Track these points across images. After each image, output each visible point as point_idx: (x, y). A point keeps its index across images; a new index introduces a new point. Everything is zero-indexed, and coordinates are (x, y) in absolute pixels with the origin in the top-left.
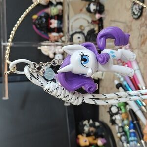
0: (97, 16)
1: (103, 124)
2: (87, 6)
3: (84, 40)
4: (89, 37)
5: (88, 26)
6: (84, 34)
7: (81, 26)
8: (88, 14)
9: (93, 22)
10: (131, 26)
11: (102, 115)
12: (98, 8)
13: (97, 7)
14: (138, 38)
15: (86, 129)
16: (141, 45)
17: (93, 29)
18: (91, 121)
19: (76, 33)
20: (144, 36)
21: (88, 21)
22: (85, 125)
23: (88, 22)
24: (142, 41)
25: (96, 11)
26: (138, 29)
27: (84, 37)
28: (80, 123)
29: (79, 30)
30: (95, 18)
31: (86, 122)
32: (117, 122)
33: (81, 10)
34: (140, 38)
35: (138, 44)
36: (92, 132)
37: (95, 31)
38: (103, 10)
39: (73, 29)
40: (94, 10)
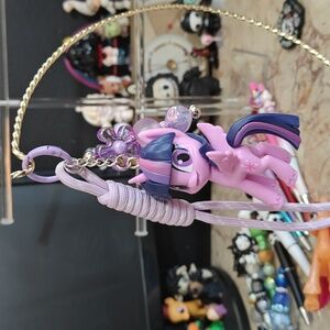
0: (206, 39)
1: (220, 274)
2: (183, 18)
3: (177, 92)
4: (187, 85)
5: (186, 61)
6: (176, 79)
7: (170, 62)
8: (186, 34)
9: (197, 52)
10: (277, 63)
11: (217, 254)
12: (207, 22)
13: (204, 19)
14: (293, 89)
15: (183, 285)
16: (299, 105)
17: (197, 68)
18: (193, 268)
19: (160, 76)
20: (305, 85)
21: (184, 50)
22: (181, 276)
23: (186, 54)
24: (301, 96)
25: (201, 29)
26: (292, 69)
28: (170, 272)
29: (166, 71)
30: (200, 42)
31: (182, 270)
32: (249, 269)
33: (170, 27)
34: (296, 89)
35: (293, 104)
36: (196, 290)
37: (200, 73)
38: (216, 25)
39: (152, 68)
40: (198, 26)
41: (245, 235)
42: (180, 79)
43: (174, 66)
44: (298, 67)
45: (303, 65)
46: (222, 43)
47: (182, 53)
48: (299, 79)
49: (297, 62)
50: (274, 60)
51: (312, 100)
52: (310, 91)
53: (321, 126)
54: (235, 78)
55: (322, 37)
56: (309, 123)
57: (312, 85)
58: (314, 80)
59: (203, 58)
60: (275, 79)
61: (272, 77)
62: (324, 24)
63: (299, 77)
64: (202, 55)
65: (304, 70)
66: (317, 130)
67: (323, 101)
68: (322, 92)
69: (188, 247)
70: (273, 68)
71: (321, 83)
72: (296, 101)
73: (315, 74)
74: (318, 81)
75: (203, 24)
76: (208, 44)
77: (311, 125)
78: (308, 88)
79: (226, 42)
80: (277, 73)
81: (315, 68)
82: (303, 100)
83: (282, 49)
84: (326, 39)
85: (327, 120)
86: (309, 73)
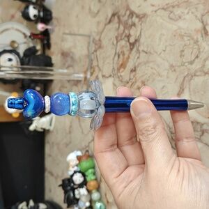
3: (19, 63)
4: (27, 59)
5: (25, 43)
6: (18, 54)
7: (13, 42)
8: (25, 22)
9: (34, 36)
10: (100, 40)
11: (50, 191)
12: (42, 14)
13: (39, 12)
14: (113, 59)
16: (119, 70)
17: (34, 47)
18: (32, 203)
19: (5, 51)
20: (124, 55)
21: (24, 34)
23: (25, 36)
24: (121, 63)
25: (38, 19)
27: (18, 59)
29: (9, 48)
30: (36, 29)
31: (23, 205)
33: (13, 17)
34: (116, 58)
37: (37, 51)
38: (49, 17)
40: (35, 16)
42: (22, 55)
43: (16, 45)
44: (117, 41)
45: (121, 39)
46: (53, 30)
47: (23, 36)
48: (119, 50)
49: (117, 38)
50: (97, 38)
51: (130, 65)
52: (128, 58)
53: (139, 84)
54: (65, 55)
55: (138, 16)
56: (128, 83)
57: (130, 53)
58: (131, 49)
59: (38, 41)
60: (98, 53)
61: (96, 51)
63: (118, 48)
64: (39, 38)
65: (123, 43)
66: (135, 86)
67: (140, 64)
68: (138, 58)
69: (26, 187)
70: (96, 44)
71: (138, 51)
72: (116, 66)
73: (132, 45)
74: (135, 50)
75: (39, 16)
76: (42, 30)
77: (130, 83)
78: (126, 56)
79: (56, 29)
80: (100, 47)
81: (132, 40)
82: (123, 66)
83: (104, 28)
84: (141, 17)
85: (143, 79)
86: (128, 44)
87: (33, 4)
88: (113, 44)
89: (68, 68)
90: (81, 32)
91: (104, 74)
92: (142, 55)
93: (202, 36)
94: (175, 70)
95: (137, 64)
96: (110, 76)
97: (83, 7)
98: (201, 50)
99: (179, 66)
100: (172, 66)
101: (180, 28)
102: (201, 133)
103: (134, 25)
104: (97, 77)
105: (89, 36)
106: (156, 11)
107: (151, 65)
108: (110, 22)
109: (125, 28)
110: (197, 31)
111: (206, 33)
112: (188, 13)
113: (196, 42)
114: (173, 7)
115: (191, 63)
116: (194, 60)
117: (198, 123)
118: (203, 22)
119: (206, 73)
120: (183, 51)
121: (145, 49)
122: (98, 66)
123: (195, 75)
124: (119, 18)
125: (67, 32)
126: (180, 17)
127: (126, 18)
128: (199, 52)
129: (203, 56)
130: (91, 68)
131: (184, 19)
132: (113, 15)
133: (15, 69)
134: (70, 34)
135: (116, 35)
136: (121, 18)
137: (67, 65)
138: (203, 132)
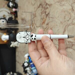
41: (27, 62)
42: (7, 20)
43: (5, 16)
44: (42, 14)
45: (43, 13)
46: (18, 11)
48: (42, 17)
49: (41, 13)
50: (34, 13)
51: (46, 22)
52: (46, 20)
54: (23, 20)
55: (49, 5)
56: (45, 29)
57: (46, 18)
58: (47, 17)
59: (13, 15)
60: (35, 18)
61: (34, 18)
62: (49, 1)
64: (13, 14)
65: (44, 14)
67: (50, 22)
68: (49, 20)
70: (34, 15)
71: (49, 17)
72: (41, 23)
73: (47, 15)
74: (48, 17)
75: (13, 6)
76: (14, 11)
77: (46, 29)
78: (45, 19)
79: (20, 10)
80: (35, 16)
81: (47, 13)
82: (44, 23)
83: (37, 10)
84: (50, 5)
85: (51, 27)
86: (45, 15)
87: (11, 1)
88: (40, 15)
89: (24, 24)
90: (29, 11)
91: (37, 26)
92: (51, 19)
93: (72, 11)
94: (62, 24)
95: (49, 22)
96: (39, 27)
97: (29, 3)
98: (72, 16)
99: (64, 22)
100: (61, 22)
101: (64, 9)
102: (72, 46)
103: (47, 8)
104: (34, 27)
105: (31, 13)
106: (55, 3)
107: (54, 22)
108: (39, 7)
109: (44, 9)
110: (70, 10)
111: (73, 10)
112: (67, 3)
113: (70, 13)
114: (61, 1)
115: (68, 21)
116: (69, 20)
117: (71, 42)
118: (72, 6)
119: (73, 24)
120: (65, 17)
121: (52, 17)
122: (35, 23)
123: (69, 25)
124: (42, 6)
125: (23, 11)
126: (64, 5)
127: (44, 6)
128: (71, 17)
129: (72, 18)
130: (32, 24)
131: (65, 5)
132: (40, 5)
133: (5, 25)
134: (25, 12)
135: (41, 12)
136: (43, 6)
137: (24, 23)
138: (73, 45)
